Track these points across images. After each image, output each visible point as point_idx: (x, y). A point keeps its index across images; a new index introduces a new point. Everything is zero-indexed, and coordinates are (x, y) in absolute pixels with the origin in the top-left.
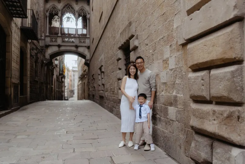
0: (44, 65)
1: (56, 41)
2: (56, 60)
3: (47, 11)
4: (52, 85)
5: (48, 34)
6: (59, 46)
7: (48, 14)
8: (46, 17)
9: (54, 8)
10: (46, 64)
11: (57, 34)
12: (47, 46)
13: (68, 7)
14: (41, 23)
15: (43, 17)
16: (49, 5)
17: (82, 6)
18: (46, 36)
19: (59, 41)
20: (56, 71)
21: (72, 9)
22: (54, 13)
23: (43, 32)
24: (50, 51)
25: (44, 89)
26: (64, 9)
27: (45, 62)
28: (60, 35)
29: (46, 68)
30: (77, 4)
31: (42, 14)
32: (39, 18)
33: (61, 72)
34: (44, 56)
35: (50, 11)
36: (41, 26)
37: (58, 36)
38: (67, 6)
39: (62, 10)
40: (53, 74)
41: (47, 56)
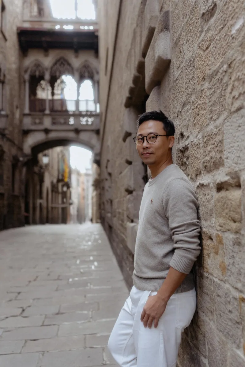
0: (20, 164)
1: (41, 123)
2: (45, 155)
3: (26, 71)
4: (41, 198)
5: (27, 111)
6: (47, 131)
7: (27, 77)
8: (25, 82)
9: (38, 65)
10: (26, 164)
11: (43, 110)
12: (26, 133)
13: (62, 63)
14: (11, 90)
15: (16, 81)
16: (29, 61)
17: (86, 61)
18: (25, 115)
19: (47, 123)
20: (51, 175)
21: (68, 67)
22: (37, 73)
23: (17, 108)
24: (31, 140)
25: (20, 208)
26: (56, 67)
27: (21, 159)
28: (47, 112)
29: (24, 170)
30: (77, 57)
31: (15, 75)
32: (6, 81)
33: (60, 177)
34: (20, 149)
35: (31, 72)
36: (11, 95)
37: (45, 115)
38: (60, 62)
39: (52, 68)
40: (42, 181)
41: (27, 149)
